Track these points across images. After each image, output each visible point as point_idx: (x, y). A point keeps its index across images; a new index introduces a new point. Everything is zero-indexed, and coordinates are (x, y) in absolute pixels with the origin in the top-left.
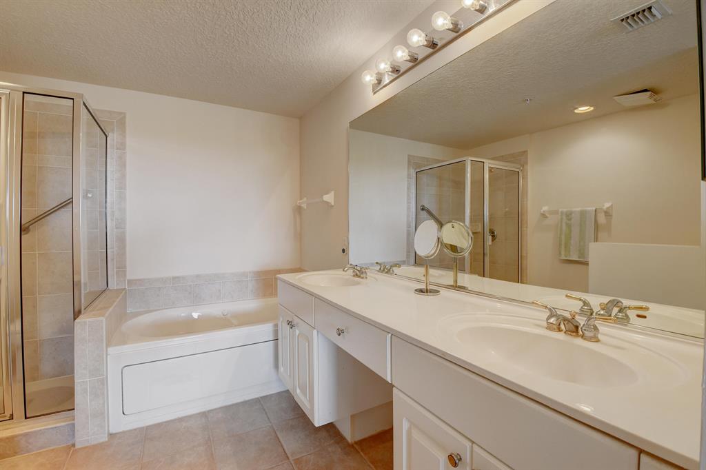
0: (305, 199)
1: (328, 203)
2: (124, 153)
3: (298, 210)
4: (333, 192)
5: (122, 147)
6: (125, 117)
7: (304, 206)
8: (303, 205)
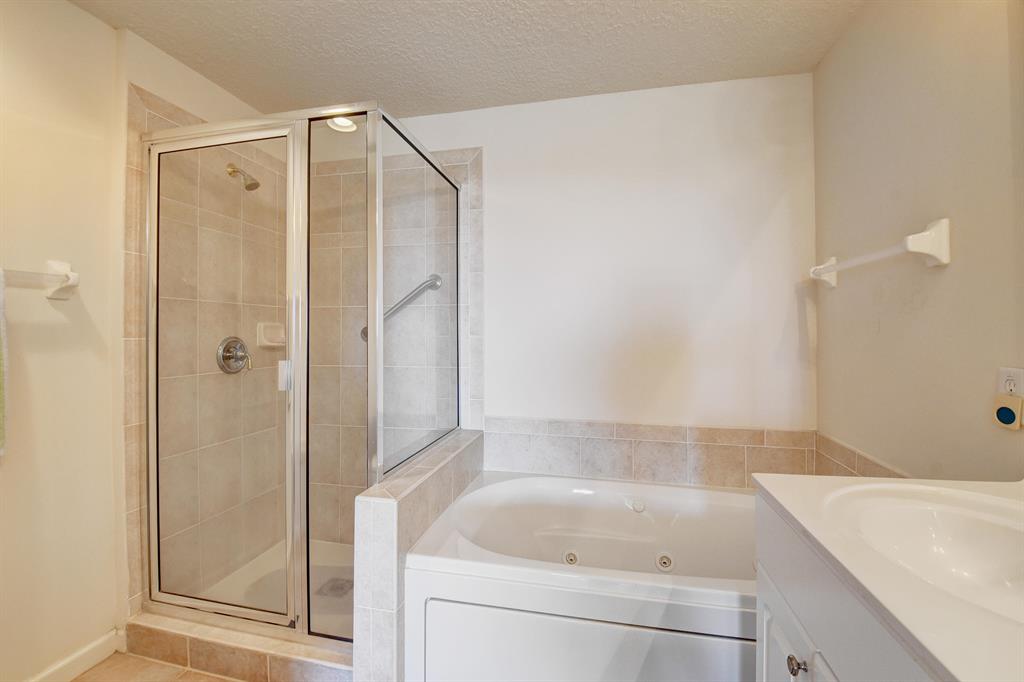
0: (833, 260)
1: (920, 258)
2: (481, 212)
3: (813, 290)
4: (945, 223)
5: (478, 204)
6: (481, 154)
7: (830, 278)
8: (825, 277)
